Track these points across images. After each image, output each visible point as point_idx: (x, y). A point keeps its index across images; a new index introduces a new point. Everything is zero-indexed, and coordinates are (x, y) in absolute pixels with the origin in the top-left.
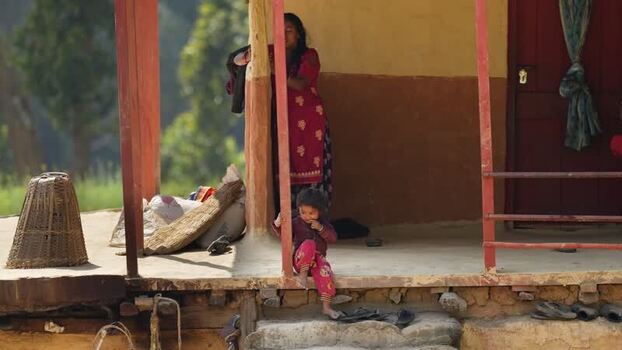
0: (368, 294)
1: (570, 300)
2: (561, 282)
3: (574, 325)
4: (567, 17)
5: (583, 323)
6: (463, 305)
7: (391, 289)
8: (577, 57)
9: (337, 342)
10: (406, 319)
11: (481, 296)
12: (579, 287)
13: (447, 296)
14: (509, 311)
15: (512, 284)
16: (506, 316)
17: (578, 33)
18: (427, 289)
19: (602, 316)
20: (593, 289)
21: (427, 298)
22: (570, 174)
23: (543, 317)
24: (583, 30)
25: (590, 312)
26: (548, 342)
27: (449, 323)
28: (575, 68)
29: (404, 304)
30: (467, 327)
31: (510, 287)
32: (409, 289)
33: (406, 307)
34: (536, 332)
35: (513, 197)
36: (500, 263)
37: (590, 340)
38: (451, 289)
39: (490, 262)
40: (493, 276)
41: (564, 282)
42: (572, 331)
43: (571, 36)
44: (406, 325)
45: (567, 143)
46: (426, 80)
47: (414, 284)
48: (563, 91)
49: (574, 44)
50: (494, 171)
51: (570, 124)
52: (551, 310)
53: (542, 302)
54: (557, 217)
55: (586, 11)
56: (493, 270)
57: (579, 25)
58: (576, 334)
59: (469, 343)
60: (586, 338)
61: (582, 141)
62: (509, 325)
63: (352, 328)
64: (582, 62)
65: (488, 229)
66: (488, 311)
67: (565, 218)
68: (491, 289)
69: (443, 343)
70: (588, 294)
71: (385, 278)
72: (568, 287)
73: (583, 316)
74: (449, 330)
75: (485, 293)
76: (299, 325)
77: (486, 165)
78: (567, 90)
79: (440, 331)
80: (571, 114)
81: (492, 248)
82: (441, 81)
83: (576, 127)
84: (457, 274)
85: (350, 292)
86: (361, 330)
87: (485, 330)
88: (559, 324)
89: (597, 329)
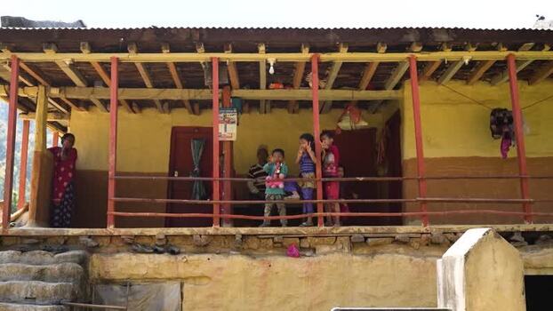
0: (49, 241)
3: (151, 256)
4: (194, 148)
5: (157, 255)
8: (197, 164)
9: (19, 261)
11: (106, 240)
12: (155, 236)
14: (120, 249)
15: (121, 234)
16: (118, 252)
17: (198, 155)
19: (168, 252)
20: (163, 237)
23: (135, 252)
24: (200, 154)
25: (161, 249)
26: (136, 265)
29: (66, 246)
30: (95, 255)
32: (68, 237)
34: (131, 259)
37: (159, 264)
38: (89, 237)
41: (148, 234)
42: (149, 259)
43: (195, 157)
49: (196, 160)
52: (140, 248)
53: (136, 244)
55: (201, 148)
58: (151, 260)
59: (95, 265)
60: (156, 262)
62: (117, 256)
63: (28, 255)
64: (199, 167)
65: (111, 205)
66: (109, 249)
69: (74, 262)
70: (160, 240)
72: (150, 236)
73: (156, 251)
75: (108, 240)
81: (112, 215)
85: (38, 237)
86: (32, 255)
87: (104, 258)
88: (144, 255)
89: (164, 258)
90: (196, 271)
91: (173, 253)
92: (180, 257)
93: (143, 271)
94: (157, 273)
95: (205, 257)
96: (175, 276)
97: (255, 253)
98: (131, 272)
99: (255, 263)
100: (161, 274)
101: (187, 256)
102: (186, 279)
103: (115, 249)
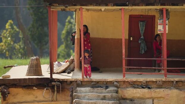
0: (99, 83)
1: (140, 84)
2: (138, 80)
3: (141, 89)
4: (141, 27)
5: (143, 89)
6: (119, 85)
7: (104, 81)
8: (142, 35)
9: (93, 92)
10: (107, 87)
11: (122, 83)
12: (142, 82)
13: (115, 83)
14: (128, 86)
15: (129, 81)
16: (127, 87)
17: (143, 30)
18: (111, 82)
19: (147, 87)
20: (145, 82)
21: (111, 83)
22: (141, 59)
23: (135, 88)
25: (144, 87)
26: (136, 93)
27: (116, 89)
28: (142, 37)
29: (106, 85)
30: (119, 89)
31: (128, 81)
32: (108, 82)
33: (107, 85)
34: (133, 91)
35: (129, 63)
36: (126, 77)
37: (144, 93)
38: (116, 82)
39: (124, 76)
40: (124, 79)
41: (139, 81)
42: (141, 90)
43: (141, 31)
44: (107, 89)
45: (140, 52)
46: (112, 39)
47: (109, 81)
48: (140, 42)
49: (142, 32)
50: (125, 58)
51: (141, 48)
52: (136, 86)
53: (135, 85)
54: (138, 67)
55: (144, 25)
56: (125, 78)
57: (143, 28)
58: (141, 91)
59: (120, 93)
60: (143, 92)
61: (143, 52)
62: (128, 89)
63: (96, 89)
65: (124, 69)
66: (124, 86)
67: (140, 68)
68: (124, 82)
70: (144, 83)
71: (103, 79)
72: (140, 82)
73: (143, 88)
74: (116, 90)
75: (123, 83)
76: (85, 88)
77: (124, 57)
78: (140, 41)
79: (114, 90)
80: (141, 46)
81: (125, 73)
82: (115, 39)
83: (142, 49)
84: (117, 79)
85: (95, 82)
86: (98, 90)
87: (123, 90)
88: (138, 89)
89: (146, 90)
90: (158, 95)
91: (149, 88)
92: (152, 90)
93: (138, 95)
94: (144, 96)
95: (162, 90)
96: (150, 97)
97: (181, 88)
98: (133, 95)
99: (181, 92)
100: (145, 96)
101: (155, 89)
102: (155, 98)
103: (126, 86)
